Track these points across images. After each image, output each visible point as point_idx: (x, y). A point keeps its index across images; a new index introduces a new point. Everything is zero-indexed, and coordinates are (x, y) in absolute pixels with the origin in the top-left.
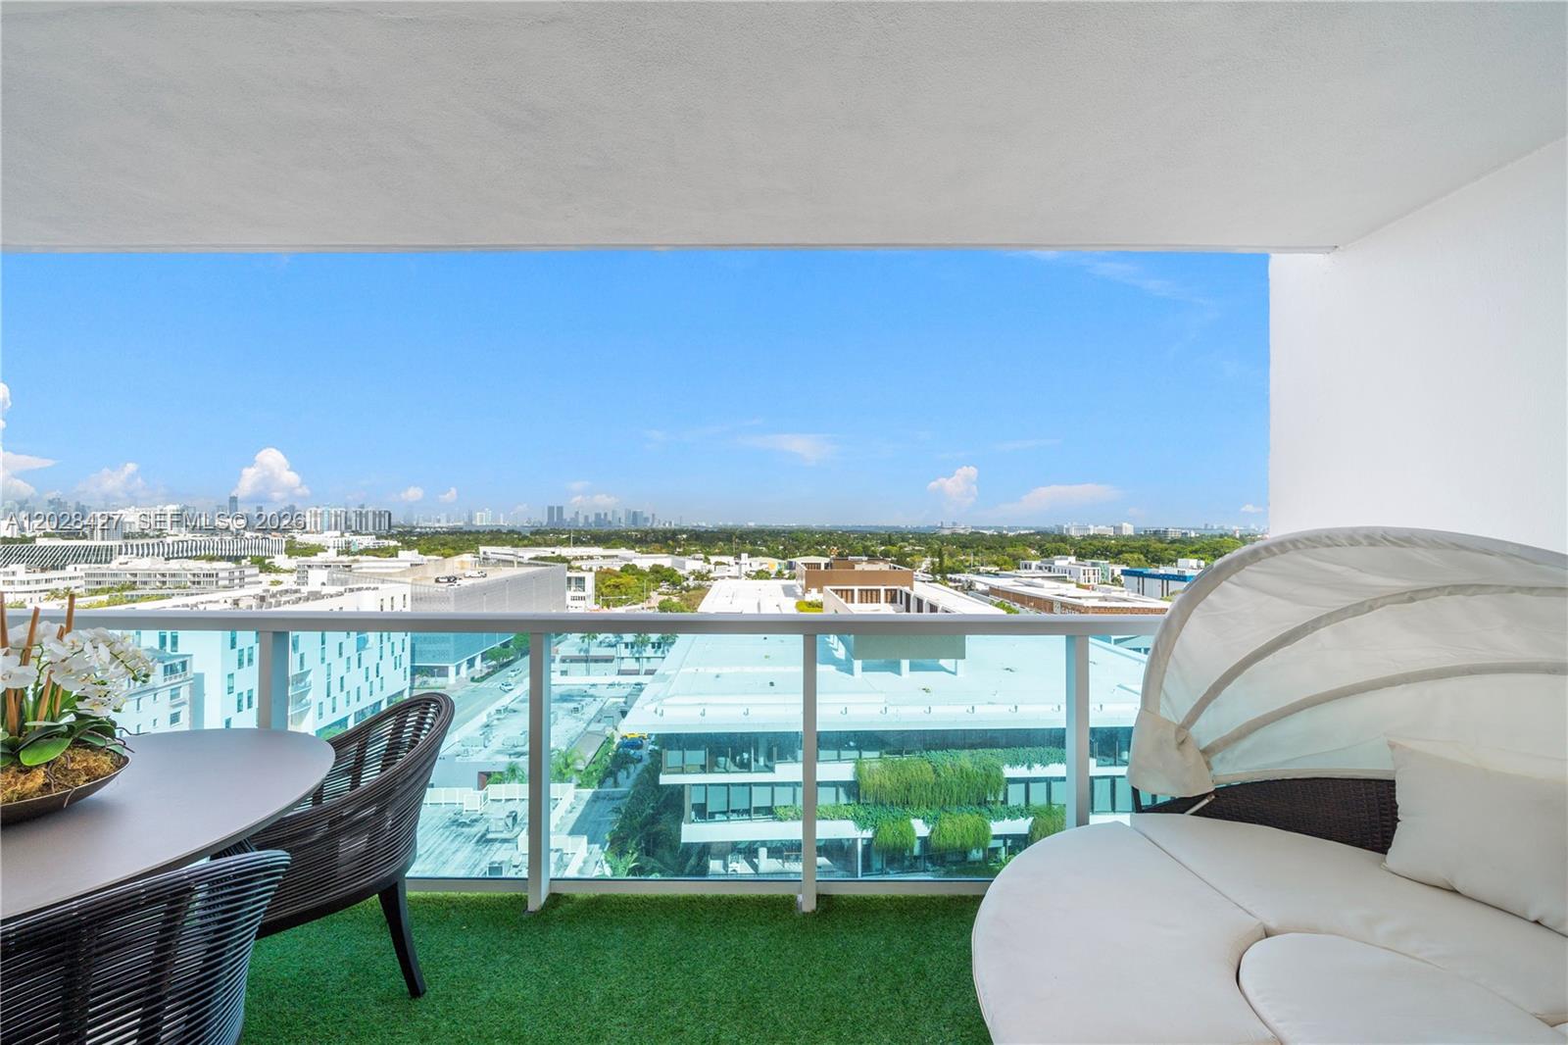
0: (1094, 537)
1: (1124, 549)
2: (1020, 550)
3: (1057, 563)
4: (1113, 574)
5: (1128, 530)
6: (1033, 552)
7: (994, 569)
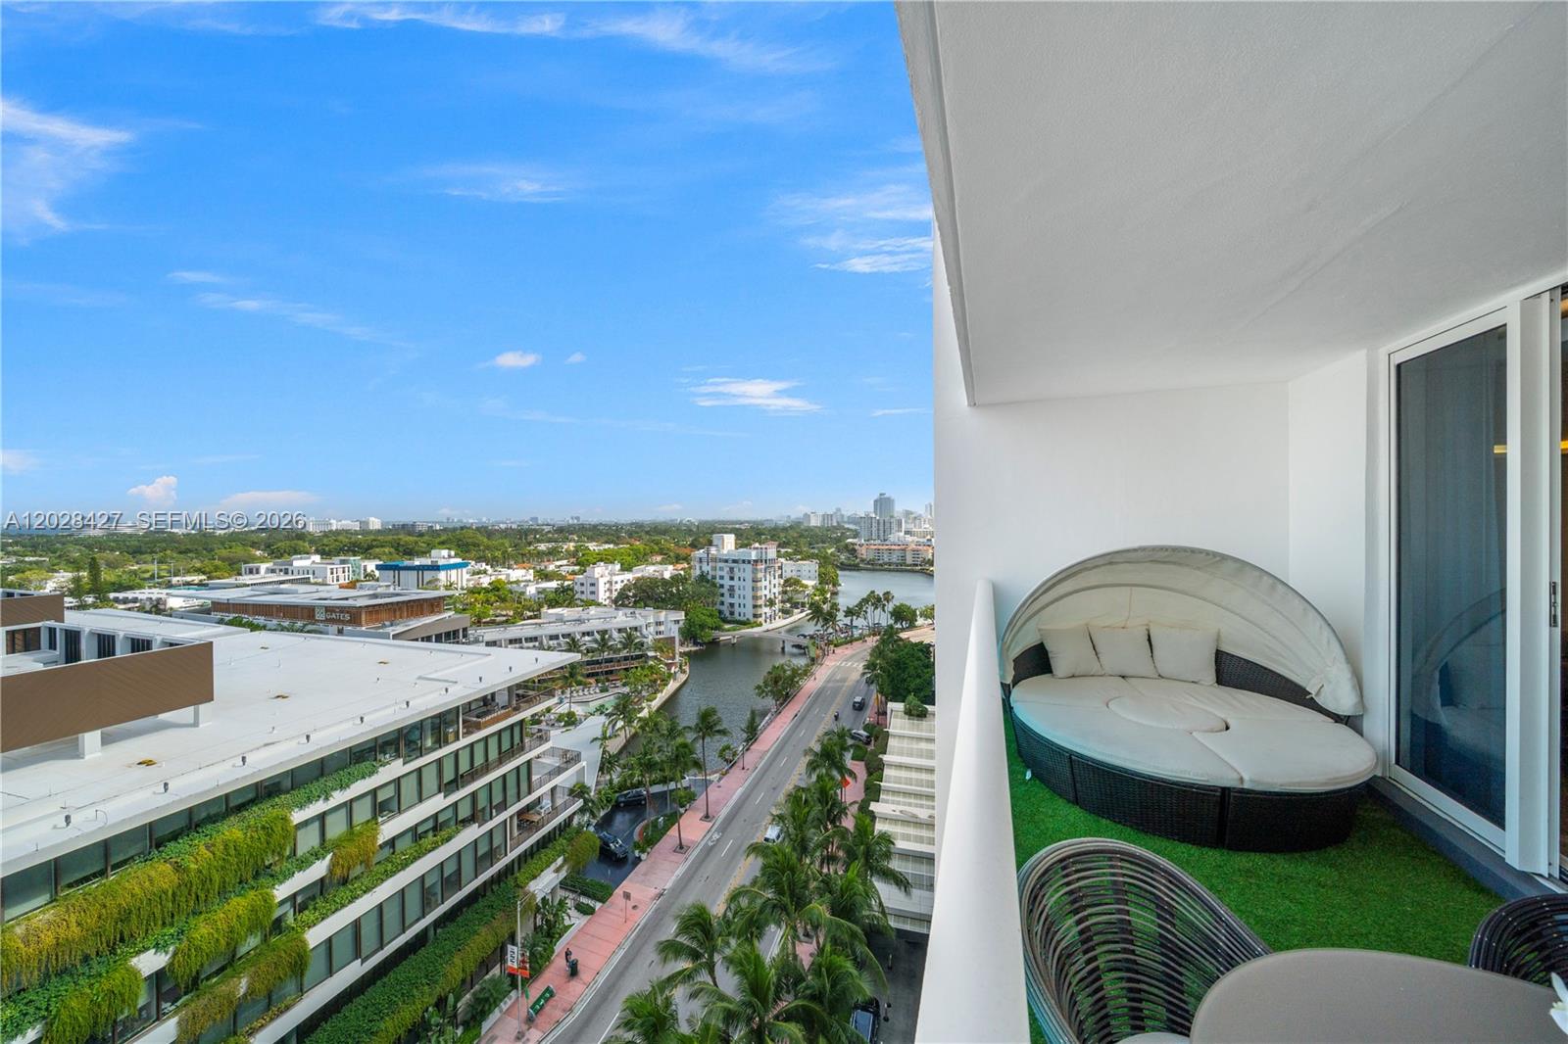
0: (338, 533)
1: (374, 543)
2: (239, 551)
3: (297, 563)
4: (365, 570)
5: (375, 524)
6: (258, 553)
7: (196, 578)
